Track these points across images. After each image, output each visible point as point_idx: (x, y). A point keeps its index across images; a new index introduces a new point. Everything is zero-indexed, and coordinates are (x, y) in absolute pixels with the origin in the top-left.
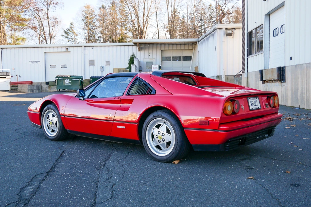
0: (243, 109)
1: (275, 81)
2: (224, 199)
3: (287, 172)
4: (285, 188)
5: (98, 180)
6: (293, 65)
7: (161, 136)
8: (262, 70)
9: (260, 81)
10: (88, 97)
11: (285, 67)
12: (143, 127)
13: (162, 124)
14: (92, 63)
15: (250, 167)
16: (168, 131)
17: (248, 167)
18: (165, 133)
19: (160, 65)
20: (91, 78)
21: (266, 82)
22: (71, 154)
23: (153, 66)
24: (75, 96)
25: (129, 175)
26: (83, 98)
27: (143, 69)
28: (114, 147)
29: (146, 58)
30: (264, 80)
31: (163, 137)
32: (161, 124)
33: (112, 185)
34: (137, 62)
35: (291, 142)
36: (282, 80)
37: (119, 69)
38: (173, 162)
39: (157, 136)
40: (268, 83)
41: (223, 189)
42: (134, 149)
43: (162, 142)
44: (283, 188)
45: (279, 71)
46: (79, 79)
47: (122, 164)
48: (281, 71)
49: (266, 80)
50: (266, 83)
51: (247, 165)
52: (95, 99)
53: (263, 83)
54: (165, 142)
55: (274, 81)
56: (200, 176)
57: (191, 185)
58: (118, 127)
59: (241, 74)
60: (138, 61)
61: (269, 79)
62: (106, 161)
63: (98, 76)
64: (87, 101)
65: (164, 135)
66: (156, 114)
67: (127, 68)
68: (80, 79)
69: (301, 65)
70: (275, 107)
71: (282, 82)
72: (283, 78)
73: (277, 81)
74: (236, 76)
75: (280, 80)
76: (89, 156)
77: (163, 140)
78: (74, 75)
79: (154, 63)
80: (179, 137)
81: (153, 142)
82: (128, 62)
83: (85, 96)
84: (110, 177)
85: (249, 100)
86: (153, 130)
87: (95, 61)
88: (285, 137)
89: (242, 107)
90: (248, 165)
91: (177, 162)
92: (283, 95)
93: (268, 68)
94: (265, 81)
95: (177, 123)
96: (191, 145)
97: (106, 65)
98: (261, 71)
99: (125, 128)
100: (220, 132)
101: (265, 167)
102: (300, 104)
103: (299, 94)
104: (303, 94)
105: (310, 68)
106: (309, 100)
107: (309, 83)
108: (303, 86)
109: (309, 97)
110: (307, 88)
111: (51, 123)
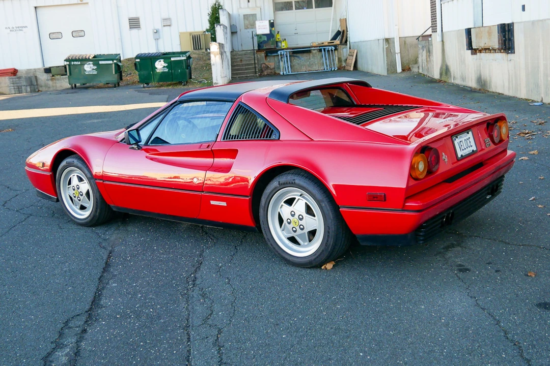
0: (446, 160)
1: (495, 50)
2: (425, 352)
3: (529, 274)
4: (528, 314)
5: (187, 320)
6: (528, 22)
7: (296, 220)
8: (470, 29)
9: (467, 49)
10: (146, 143)
11: (513, 23)
12: (260, 202)
13: (297, 198)
14: (134, 23)
15: (464, 266)
16: (309, 210)
17: (460, 265)
18: (305, 215)
19: (272, 21)
20: (137, 57)
21: (478, 52)
22: (125, 260)
23: (258, 23)
24: (121, 141)
25: (244, 304)
26: (138, 145)
27: (238, 30)
28: (206, 233)
29: (242, 6)
30: (474, 48)
31: (301, 222)
32: (295, 199)
33: (217, 333)
34: (225, 17)
35: (533, 198)
36: (509, 49)
37: (190, 34)
38: (323, 267)
39: (289, 221)
40: (482, 54)
41: (419, 325)
42: (245, 236)
43: (299, 232)
44: (526, 313)
45: (502, 32)
46: (113, 60)
47: (228, 278)
48: (506, 33)
49: (478, 47)
50: (478, 54)
51: (457, 260)
52: (161, 149)
53: (472, 54)
54: (306, 231)
55: (493, 50)
56: (376, 298)
57: (362, 322)
58: (213, 202)
59: (431, 35)
60: (227, 15)
61: (483, 47)
62: (196, 271)
63: (151, 52)
64: (147, 151)
65: (303, 218)
66: (283, 178)
67: (207, 31)
68: (115, 61)
69: (542, 21)
70: (501, 141)
71: (508, 53)
72: (509, 45)
73: (499, 51)
74: (420, 39)
75: (505, 50)
76: (162, 261)
77: (302, 227)
78: (102, 53)
79: (258, 16)
80: (331, 222)
81: (283, 230)
82: (208, 18)
83: (140, 142)
84: (210, 312)
85: (455, 140)
86: (281, 208)
87: (140, 20)
88: (521, 183)
89: (444, 157)
90: (459, 261)
91: (329, 266)
92: (512, 78)
93: (481, 25)
94: (476, 50)
95: (325, 196)
96: (354, 236)
97: (164, 26)
98: (469, 31)
99: (225, 205)
100: (406, 213)
101: (489, 264)
102: (543, 95)
103: (541, 77)
104: (547, 76)
108: (548, 62)
111: (76, 193)
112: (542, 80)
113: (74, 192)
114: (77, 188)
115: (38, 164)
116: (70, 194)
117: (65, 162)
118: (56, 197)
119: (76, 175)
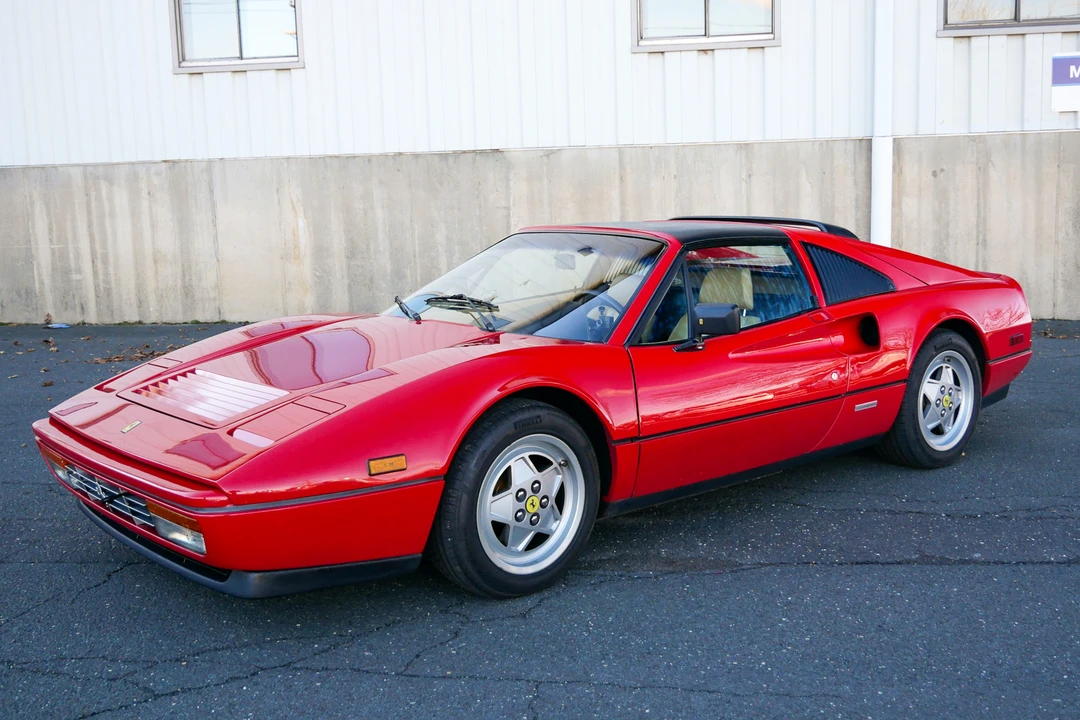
7: (947, 398)
13: (944, 365)
18: (953, 386)
32: (941, 368)
39: (938, 402)
43: (947, 413)
54: (953, 410)
58: (859, 407)
65: (952, 392)
77: (951, 405)
102: (51, 312)
103: (40, 275)
104: (67, 272)
105: (110, 181)
106: (114, 292)
107: (109, 233)
108: (70, 246)
109: (113, 283)
110: (99, 251)
111: (533, 504)
112: (47, 281)
113: (521, 505)
114: (535, 491)
115: (376, 466)
116: (501, 518)
117: (506, 427)
118: (420, 555)
119: (526, 455)
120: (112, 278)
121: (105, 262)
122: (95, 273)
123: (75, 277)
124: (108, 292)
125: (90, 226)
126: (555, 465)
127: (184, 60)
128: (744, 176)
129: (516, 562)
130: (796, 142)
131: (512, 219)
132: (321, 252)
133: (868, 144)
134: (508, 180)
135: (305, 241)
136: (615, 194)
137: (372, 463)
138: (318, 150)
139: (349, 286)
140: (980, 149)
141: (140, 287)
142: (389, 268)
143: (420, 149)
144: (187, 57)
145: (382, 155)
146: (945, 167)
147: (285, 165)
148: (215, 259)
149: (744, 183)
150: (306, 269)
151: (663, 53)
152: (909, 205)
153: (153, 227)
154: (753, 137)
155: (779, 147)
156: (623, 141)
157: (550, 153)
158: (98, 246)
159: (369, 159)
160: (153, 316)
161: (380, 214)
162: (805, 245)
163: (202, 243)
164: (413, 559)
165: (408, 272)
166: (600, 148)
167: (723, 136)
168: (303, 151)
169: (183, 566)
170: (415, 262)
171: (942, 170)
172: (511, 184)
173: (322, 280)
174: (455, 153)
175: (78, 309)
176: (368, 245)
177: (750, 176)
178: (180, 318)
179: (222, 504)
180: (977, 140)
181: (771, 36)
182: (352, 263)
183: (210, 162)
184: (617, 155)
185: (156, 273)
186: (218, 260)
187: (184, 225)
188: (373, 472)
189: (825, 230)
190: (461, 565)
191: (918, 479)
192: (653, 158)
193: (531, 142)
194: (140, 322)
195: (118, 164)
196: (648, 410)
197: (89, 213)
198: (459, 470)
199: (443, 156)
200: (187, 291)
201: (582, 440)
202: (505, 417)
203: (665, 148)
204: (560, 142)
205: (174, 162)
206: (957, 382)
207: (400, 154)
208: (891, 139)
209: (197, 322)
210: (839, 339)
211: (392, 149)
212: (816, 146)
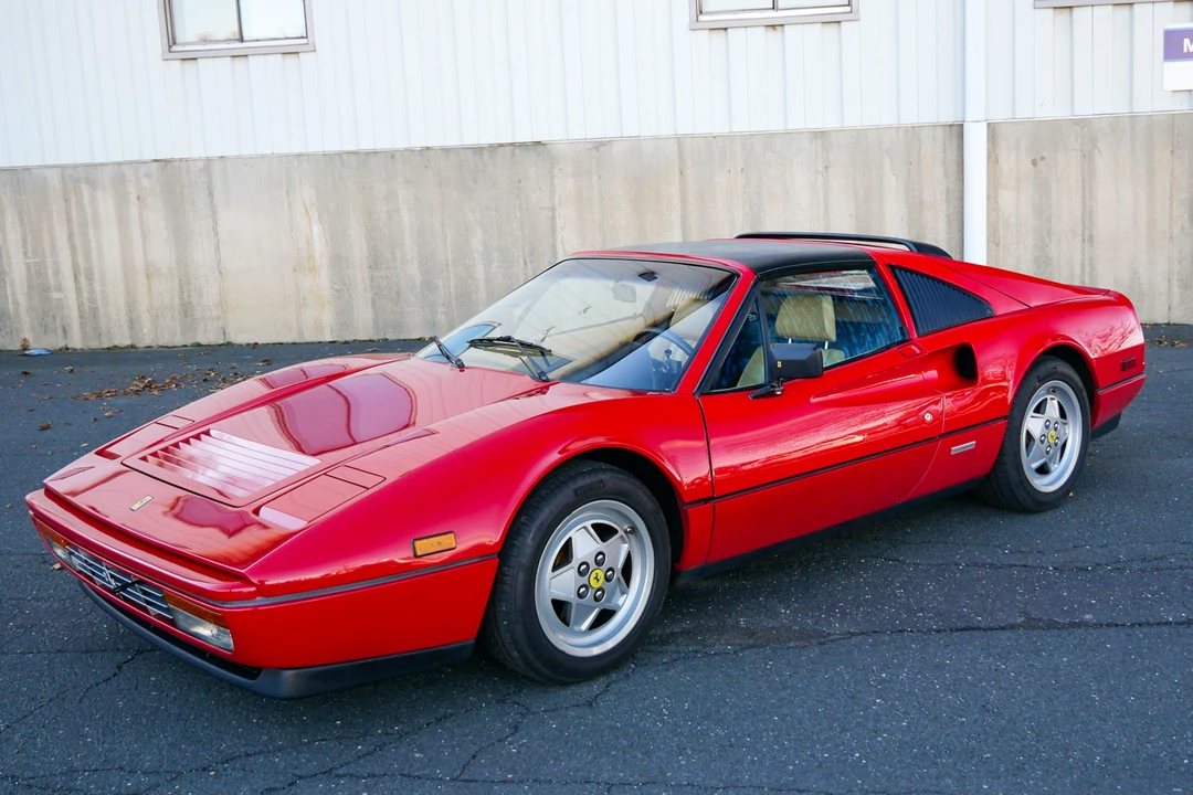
7: (1053, 433)
39: (1042, 438)
43: (1053, 450)
54: (1060, 445)
58: (956, 449)
65: (1057, 426)
77: (1057, 441)
81: (1032, 459)
102: (28, 335)
103: (13, 294)
104: (45, 290)
105: (93, 184)
106: (101, 311)
107: (93, 245)
108: (49, 260)
109: (99, 303)
110: (82, 264)
111: (597, 578)
112: (22, 300)
113: (584, 580)
114: (599, 563)
115: (423, 546)
116: (561, 595)
117: (565, 495)
118: (473, 641)
119: (588, 524)
120: (98, 295)
121: (90, 278)
122: (78, 290)
123: (55, 295)
124: (94, 311)
125: (71, 236)
126: (621, 533)
127: (174, 43)
128: (821, 169)
129: (580, 642)
130: (879, 129)
131: (558, 221)
132: (339, 262)
133: (957, 131)
134: (552, 177)
135: (320, 249)
136: (675, 190)
137: (418, 543)
138: (333, 146)
139: (373, 300)
140: (1084, 134)
141: (131, 305)
142: (418, 279)
143: (452, 142)
144: (178, 40)
145: (406, 150)
146: (1045, 154)
147: (296, 163)
148: (217, 273)
149: (820, 177)
150: (323, 281)
151: (725, 29)
152: (1007, 197)
153: (144, 237)
154: (829, 122)
155: (860, 134)
156: (681, 131)
157: (599, 145)
158: (80, 260)
159: (392, 155)
160: (147, 338)
161: (406, 216)
162: (893, 268)
163: (202, 253)
164: (463, 647)
165: (440, 283)
166: (656, 138)
167: (796, 124)
168: (315, 146)
169: (206, 660)
170: (448, 272)
171: (1043, 158)
172: (556, 181)
173: (342, 292)
174: (491, 146)
175: (60, 332)
176: (393, 253)
177: (827, 167)
178: (179, 341)
179: (250, 596)
180: (1082, 123)
181: (848, 9)
182: (376, 274)
183: (208, 160)
184: (676, 147)
185: (150, 289)
186: (221, 273)
187: (180, 236)
188: (419, 553)
189: (915, 250)
190: (519, 651)
191: (1023, 525)
192: (717, 148)
193: (577, 133)
194: (132, 346)
195: (102, 164)
196: (722, 461)
197: (69, 221)
198: (513, 545)
199: (478, 150)
200: (186, 310)
201: (650, 503)
202: (564, 483)
203: (730, 137)
204: (611, 133)
205: (166, 161)
206: (1063, 415)
207: (428, 148)
208: (985, 124)
209: (199, 345)
210: (933, 374)
211: (419, 142)
212: (901, 133)
